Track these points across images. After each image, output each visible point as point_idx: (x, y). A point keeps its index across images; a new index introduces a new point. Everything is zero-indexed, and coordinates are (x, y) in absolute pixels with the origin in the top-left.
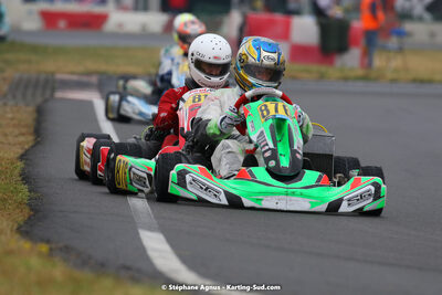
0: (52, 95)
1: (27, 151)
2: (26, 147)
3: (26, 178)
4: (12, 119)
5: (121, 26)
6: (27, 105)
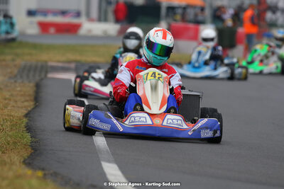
1: (30, 112)
2: (29, 109)
3: (29, 129)
4: (20, 91)
5: (90, 31)
6: (30, 82)
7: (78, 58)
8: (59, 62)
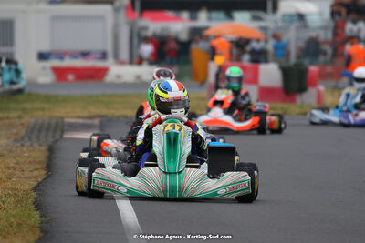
0: (61, 136)
1: (40, 183)
2: (40, 180)
3: (38, 205)
4: (28, 157)
6: (40, 145)
7: (104, 111)
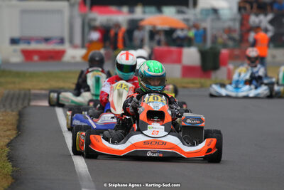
0: (29, 104)
1: (12, 140)
3: (10, 158)
4: (3, 120)
5: (74, 57)
6: (12, 111)
8: (42, 89)
